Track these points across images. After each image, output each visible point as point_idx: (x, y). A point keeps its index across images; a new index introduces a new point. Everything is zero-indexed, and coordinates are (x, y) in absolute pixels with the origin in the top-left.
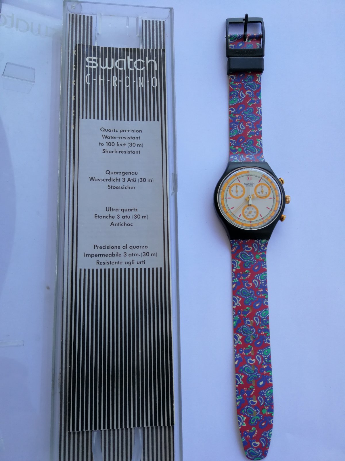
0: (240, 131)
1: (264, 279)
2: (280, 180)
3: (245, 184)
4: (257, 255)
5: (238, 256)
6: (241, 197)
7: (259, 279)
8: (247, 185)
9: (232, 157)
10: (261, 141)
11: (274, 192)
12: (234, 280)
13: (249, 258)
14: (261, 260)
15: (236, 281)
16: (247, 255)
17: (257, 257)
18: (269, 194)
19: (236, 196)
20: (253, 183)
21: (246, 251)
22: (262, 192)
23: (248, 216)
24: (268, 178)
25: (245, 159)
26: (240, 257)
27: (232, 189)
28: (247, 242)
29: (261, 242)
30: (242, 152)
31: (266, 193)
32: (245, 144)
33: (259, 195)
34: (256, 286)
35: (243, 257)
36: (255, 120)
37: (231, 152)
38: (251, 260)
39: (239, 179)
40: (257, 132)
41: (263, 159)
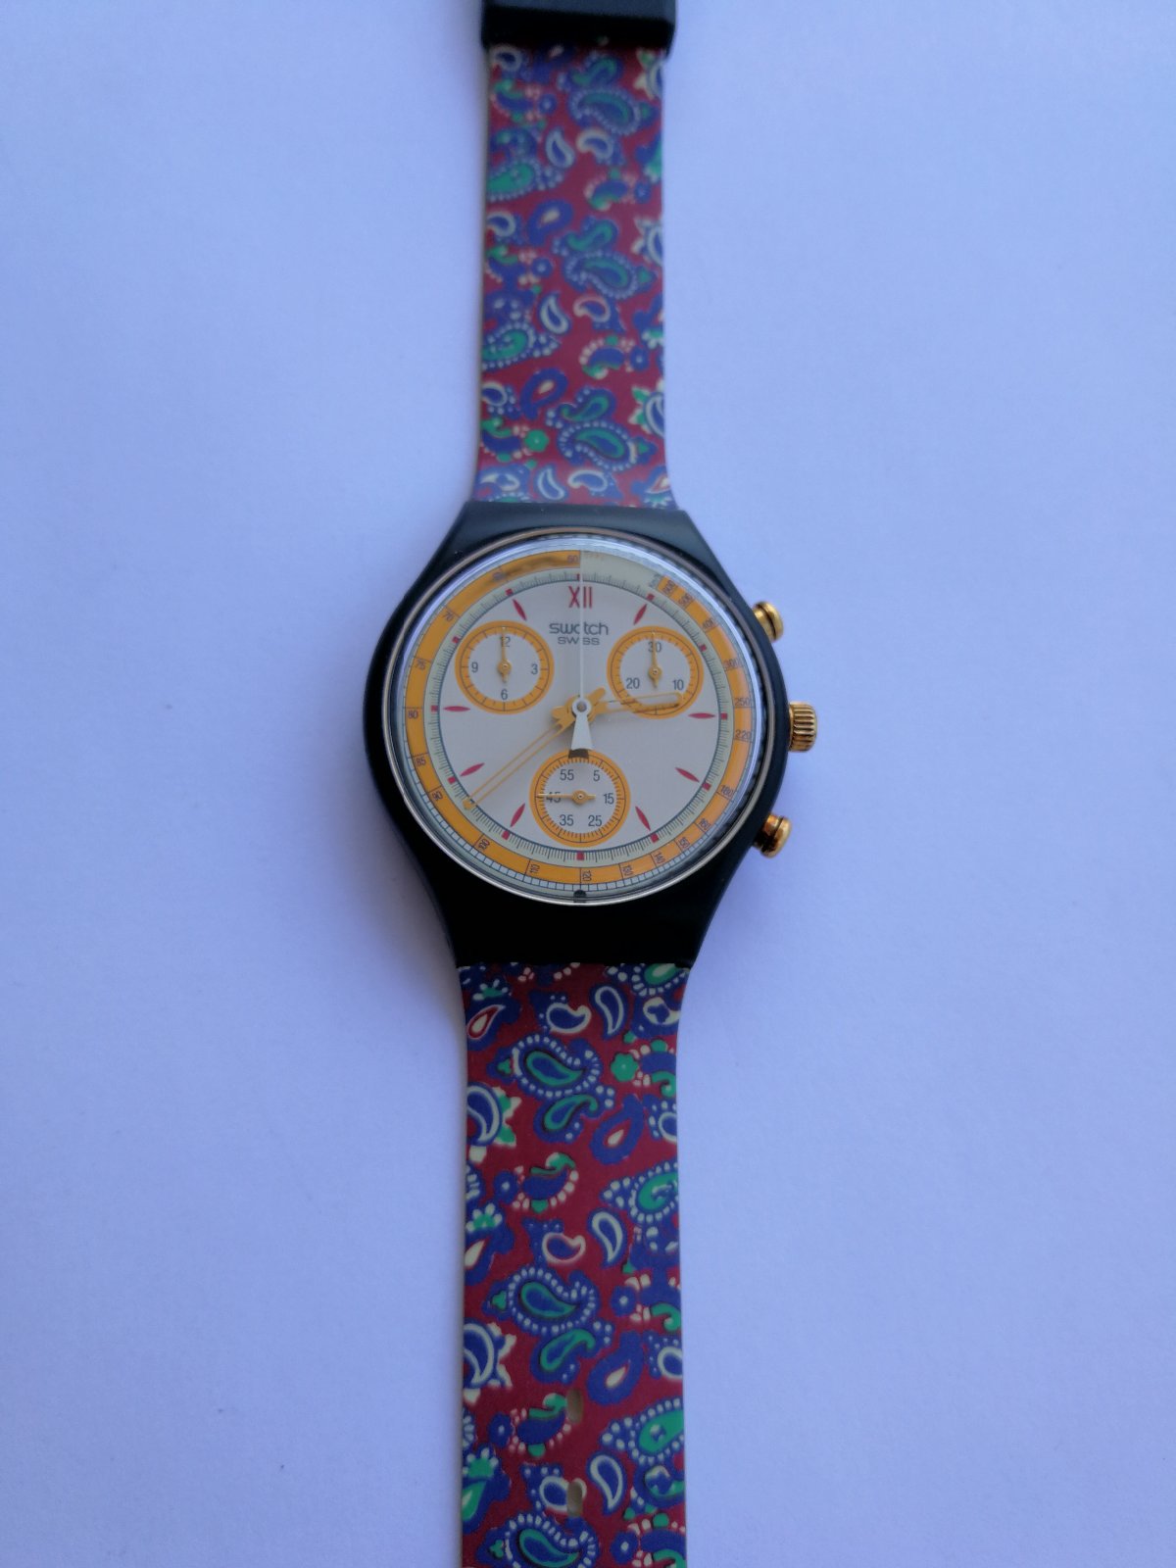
0: (543, 339)
1: (660, 1210)
2: (759, 614)
3: (555, 628)
4: (619, 1058)
5: (504, 1067)
6: (525, 704)
7: (627, 1208)
8: (566, 632)
9: (491, 478)
10: (658, 399)
11: (723, 679)
12: (477, 1214)
13: (574, 1076)
14: (642, 1090)
15: (484, 1225)
16: (560, 1061)
17: (624, 1068)
18: (693, 694)
19: (497, 697)
20: (601, 626)
21: (553, 1036)
22: (653, 677)
23: (567, 819)
24: (687, 600)
25: (562, 493)
26: (518, 1071)
27: (476, 655)
28: (558, 976)
29: (643, 980)
30: (551, 455)
31: (677, 684)
32: (565, 412)
33: (633, 693)
34: (611, 1255)
35: (537, 1074)
36: (627, 287)
37: (486, 451)
38: (584, 1092)
39: (518, 597)
40: (635, 352)
41: (661, 495)
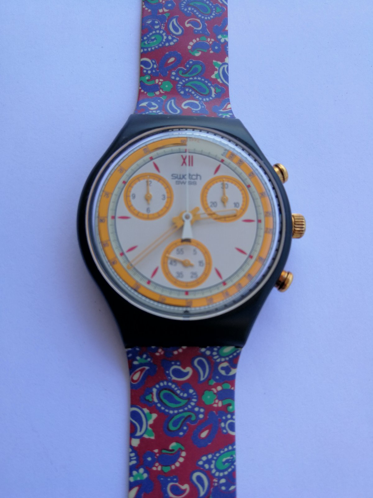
0: (170, 38)
1: (226, 470)
2: (277, 170)
3: (174, 176)
4: (207, 393)
5: (148, 397)
6: (159, 215)
7: (210, 470)
8: (180, 178)
9: (144, 104)
10: (226, 66)
11: (259, 202)
12: (135, 473)
13: (184, 402)
14: (218, 409)
15: (139, 479)
16: (177, 395)
17: (209, 398)
18: (244, 210)
19: (143, 211)
20: (197, 175)
21: (174, 382)
22: (224, 201)
23: (180, 274)
24: (241, 162)
25: (179, 111)
26: (156, 400)
27: (133, 191)
28: (176, 353)
29: (218, 354)
30: (173, 93)
31: (236, 205)
32: (180, 72)
33: (214, 210)
34: (202, 493)
35: (165, 401)
36: (211, 14)
37: (142, 91)
38: (189, 410)
39: (155, 161)
40: (214, 44)
41: (227, 113)
